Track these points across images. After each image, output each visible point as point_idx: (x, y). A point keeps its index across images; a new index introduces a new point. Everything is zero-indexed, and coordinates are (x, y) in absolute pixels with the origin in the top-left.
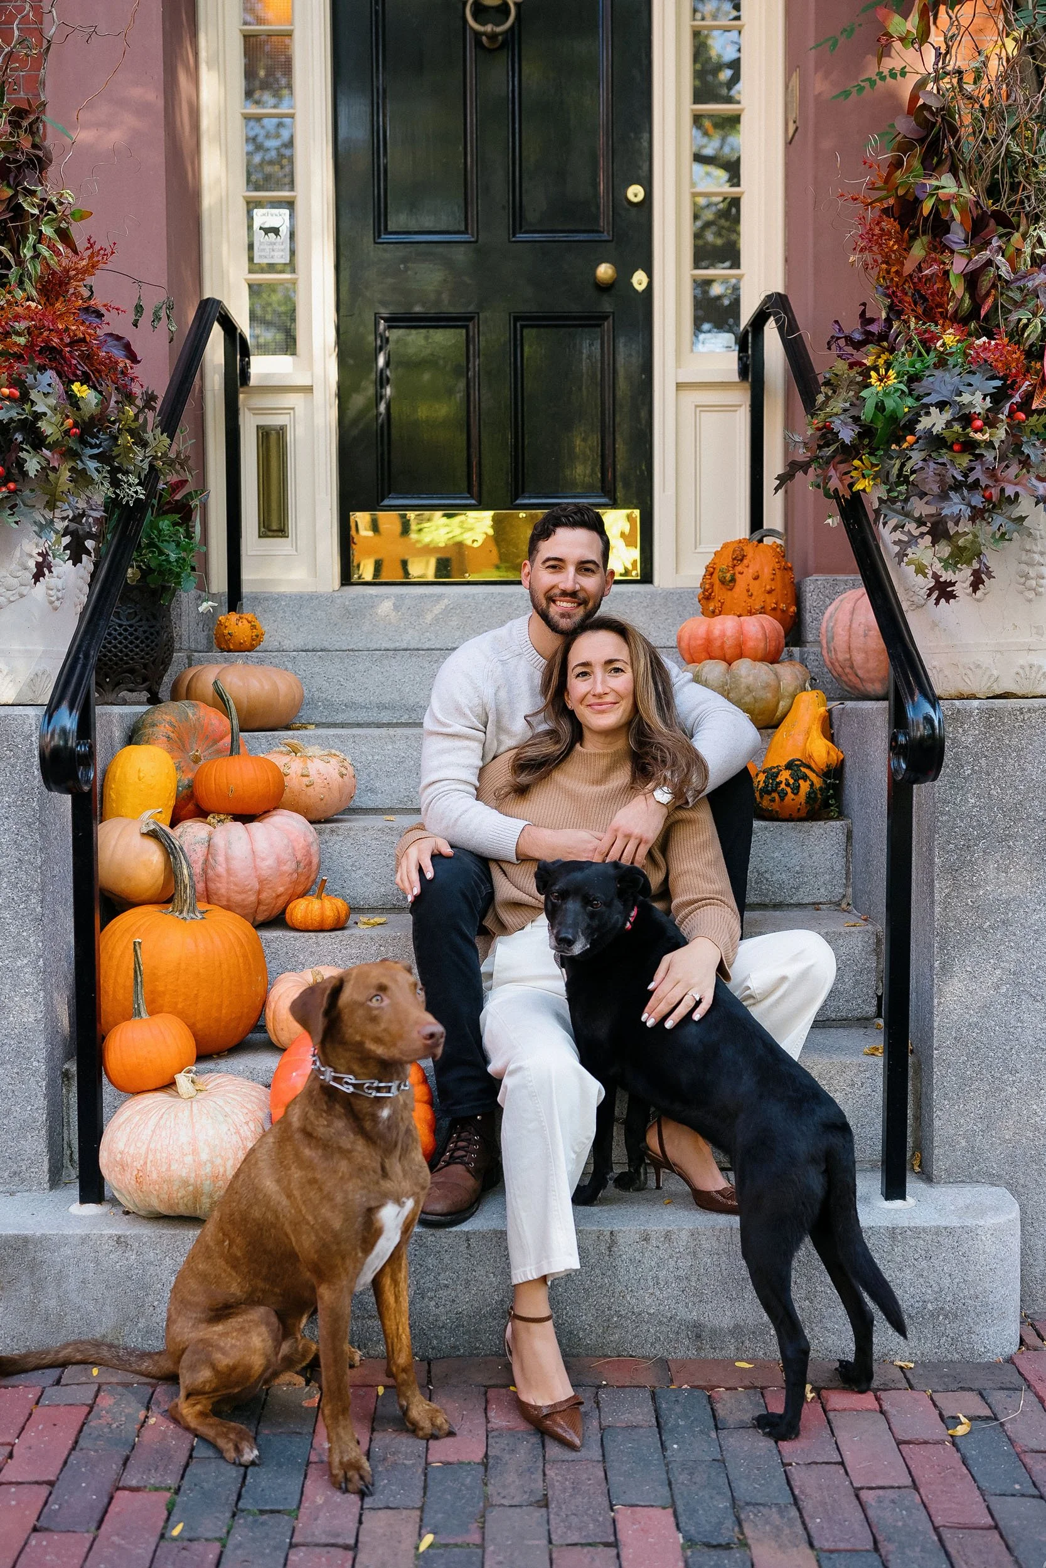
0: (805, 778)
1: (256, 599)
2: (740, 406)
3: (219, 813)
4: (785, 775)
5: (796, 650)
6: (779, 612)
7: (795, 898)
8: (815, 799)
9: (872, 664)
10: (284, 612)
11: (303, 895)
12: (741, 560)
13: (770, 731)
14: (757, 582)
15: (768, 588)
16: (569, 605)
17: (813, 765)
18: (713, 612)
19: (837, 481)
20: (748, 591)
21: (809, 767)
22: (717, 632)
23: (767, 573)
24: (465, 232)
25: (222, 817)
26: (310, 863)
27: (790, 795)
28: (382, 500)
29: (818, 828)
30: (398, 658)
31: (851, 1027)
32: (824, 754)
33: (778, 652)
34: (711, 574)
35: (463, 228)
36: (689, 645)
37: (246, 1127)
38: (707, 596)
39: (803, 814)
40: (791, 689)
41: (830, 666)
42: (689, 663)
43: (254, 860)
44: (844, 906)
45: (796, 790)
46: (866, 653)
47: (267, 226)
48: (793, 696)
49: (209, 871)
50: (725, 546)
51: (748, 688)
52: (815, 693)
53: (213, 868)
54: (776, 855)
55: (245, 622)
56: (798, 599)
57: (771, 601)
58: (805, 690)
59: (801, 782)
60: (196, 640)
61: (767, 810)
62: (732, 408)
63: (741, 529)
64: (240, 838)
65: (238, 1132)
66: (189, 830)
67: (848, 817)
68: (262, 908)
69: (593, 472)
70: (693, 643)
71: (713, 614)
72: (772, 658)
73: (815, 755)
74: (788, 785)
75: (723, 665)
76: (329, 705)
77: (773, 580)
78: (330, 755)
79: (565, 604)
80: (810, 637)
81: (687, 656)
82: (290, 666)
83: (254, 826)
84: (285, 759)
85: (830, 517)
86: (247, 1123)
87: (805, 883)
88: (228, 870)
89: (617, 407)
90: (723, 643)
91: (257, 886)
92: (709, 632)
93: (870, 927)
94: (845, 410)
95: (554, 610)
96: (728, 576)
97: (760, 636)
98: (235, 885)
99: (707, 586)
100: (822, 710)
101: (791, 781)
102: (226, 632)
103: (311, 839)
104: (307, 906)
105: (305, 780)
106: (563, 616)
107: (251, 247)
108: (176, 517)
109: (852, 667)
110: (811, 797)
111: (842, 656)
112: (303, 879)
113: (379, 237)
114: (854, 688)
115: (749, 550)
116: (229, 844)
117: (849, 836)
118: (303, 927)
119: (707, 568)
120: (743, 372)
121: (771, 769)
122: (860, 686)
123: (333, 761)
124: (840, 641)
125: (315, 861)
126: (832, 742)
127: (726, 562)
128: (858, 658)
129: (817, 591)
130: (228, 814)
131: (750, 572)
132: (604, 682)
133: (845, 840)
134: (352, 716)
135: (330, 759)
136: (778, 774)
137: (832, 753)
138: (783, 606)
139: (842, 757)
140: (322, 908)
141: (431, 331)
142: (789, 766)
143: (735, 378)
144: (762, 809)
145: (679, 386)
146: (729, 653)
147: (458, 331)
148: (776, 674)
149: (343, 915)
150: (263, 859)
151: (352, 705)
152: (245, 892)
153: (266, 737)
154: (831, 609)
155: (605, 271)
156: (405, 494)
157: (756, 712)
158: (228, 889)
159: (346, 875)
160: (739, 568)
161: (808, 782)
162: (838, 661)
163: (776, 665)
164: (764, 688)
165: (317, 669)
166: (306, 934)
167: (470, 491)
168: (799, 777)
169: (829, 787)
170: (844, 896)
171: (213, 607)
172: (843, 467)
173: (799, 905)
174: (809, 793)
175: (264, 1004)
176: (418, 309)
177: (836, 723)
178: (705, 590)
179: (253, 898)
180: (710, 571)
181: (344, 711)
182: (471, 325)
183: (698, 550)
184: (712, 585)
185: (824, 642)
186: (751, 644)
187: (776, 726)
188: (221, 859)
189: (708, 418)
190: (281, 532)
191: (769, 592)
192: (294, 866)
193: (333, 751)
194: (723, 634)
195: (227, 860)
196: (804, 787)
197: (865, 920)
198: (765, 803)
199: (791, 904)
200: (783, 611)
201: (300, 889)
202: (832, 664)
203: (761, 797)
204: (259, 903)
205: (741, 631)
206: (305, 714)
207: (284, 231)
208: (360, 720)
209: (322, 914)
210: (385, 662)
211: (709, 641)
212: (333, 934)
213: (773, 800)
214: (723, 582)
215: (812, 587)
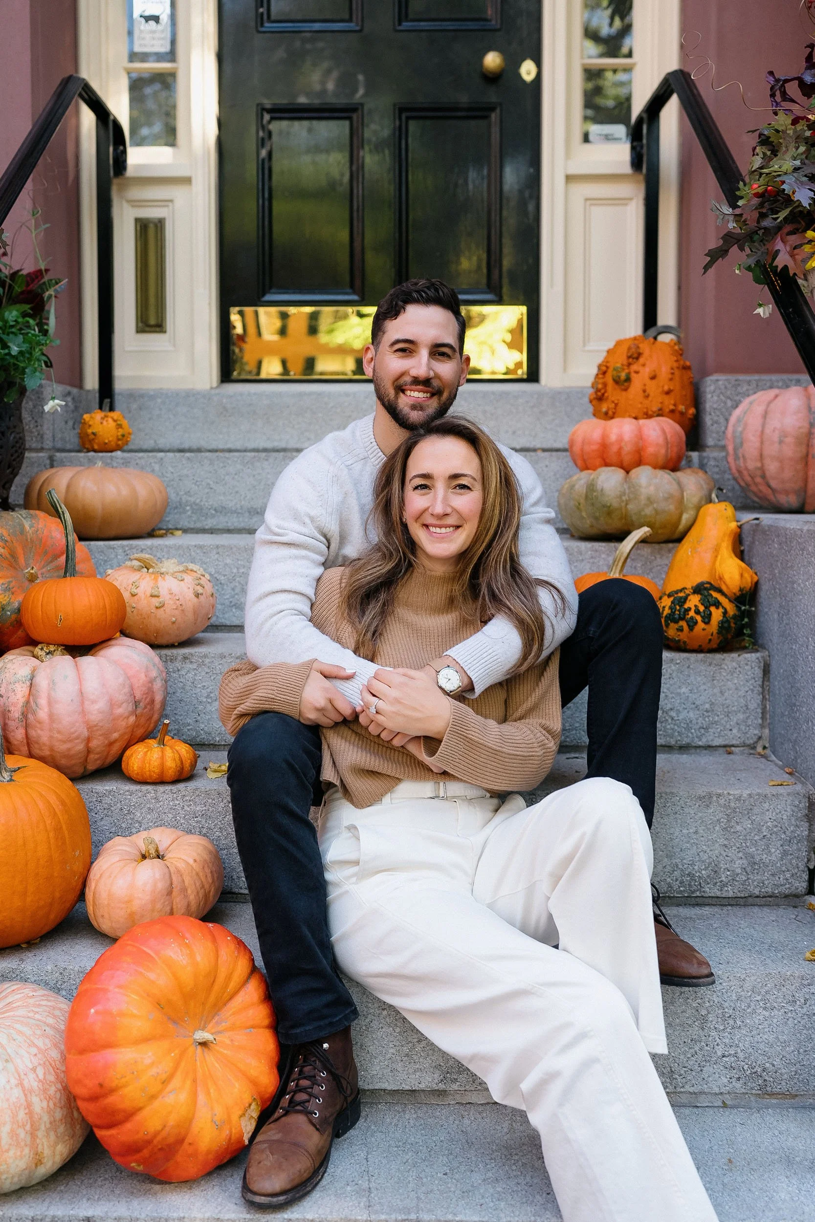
0: (717, 604)
1: (132, 396)
2: (631, 199)
3: (48, 644)
4: (694, 601)
5: (695, 455)
6: (678, 414)
7: (704, 740)
8: (728, 629)
9: (788, 474)
10: (160, 409)
11: (142, 739)
12: (637, 358)
13: (671, 545)
14: (654, 382)
15: (666, 388)
16: (421, 395)
17: (724, 588)
18: (606, 413)
19: (787, 257)
20: (644, 391)
21: (720, 591)
22: (613, 437)
23: (664, 372)
24: (350, 20)
25: (52, 648)
26: (152, 701)
27: (701, 625)
28: (263, 295)
29: (730, 660)
30: (271, 460)
31: (778, 905)
32: (737, 577)
33: (679, 459)
34: (604, 373)
35: (347, 17)
36: (582, 450)
37: (32, 1076)
38: (599, 397)
39: (714, 645)
40: (695, 500)
41: (737, 475)
42: (582, 470)
43: (82, 703)
44: (759, 749)
45: (707, 619)
46: (781, 462)
47: (147, 14)
48: (698, 508)
49: (30, 716)
50: (619, 343)
51: (649, 499)
52: (723, 505)
53: (34, 713)
54: (684, 690)
55: (110, 420)
56: (697, 400)
57: (669, 403)
58: (710, 501)
59: (713, 609)
60: (63, 439)
61: (673, 640)
62: (622, 201)
63: (633, 326)
64: (66, 677)
65: (21, 1084)
66: (9, 665)
67: (763, 647)
68: (92, 756)
69: (479, 267)
70: (587, 448)
71: (608, 416)
72: (673, 465)
73: (727, 577)
74: (697, 612)
75: (621, 473)
76: (198, 509)
77: (671, 379)
78: (186, 571)
79: (416, 394)
80: (710, 441)
81: (579, 462)
82: (157, 467)
83: (87, 661)
84: (135, 576)
85: (760, 305)
86: (34, 1070)
87: (716, 723)
88: (51, 716)
89: (504, 201)
90: (620, 448)
91: (86, 733)
92: (604, 437)
93: (799, 787)
94: (796, 169)
95: (404, 402)
96: (623, 375)
97: (661, 441)
98: (59, 732)
99: (600, 386)
100: (733, 525)
101: (702, 608)
102: (90, 431)
103: (154, 673)
104: (146, 753)
105: (155, 602)
106: (414, 407)
107: (130, 33)
108: (26, 307)
109: (764, 476)
110: (723, 626)
111: (752, 465)
112: (143, 721)
113: (262, 25)
114: (764, 498)
115: (645, 348)
116: (53, 683)
117: (766, 670)
118: (140, 778)
119: (599, 367)
120: (637, 162)
121: (677, 592)
122: (772, 497)
123: (188, 578)
124: (751, 447)
125: (158, 698)
126: (742, 559)
127: (620, 360)
128: (772, 467)
129: (718, 392)
130: (59, 645)
131: (646, 372)
132: (445, 500)
133: (761, 675)
134: (222, 521)
135: (185, 576)
136: (685, 599)
137: (746, 575)
138: (682, 408)
139: (756, 578)
140: (163, 757)
141: (315, 123)
142: (698, 589)
143: (627, 169)
144: (668, 639)
145: (569, 178)
146: (627, 459)
147: (341, 122)
148: (679, 484)
149: (187, 765)
150: (94, 702)
151: (222, 510)
152: (71, 741)
153: (123, 547)
154: (737, 412)
155: (492, 60)
156: (285, 289)
157: (657, 525)
158: (51, 737)
159: (201, 707)
160: (634, 367)
161: (721, 610)
162: (746, 469)
163: (679, 474)
164: (666, 499)
165: (185, 472)
166: (144, 788)
167: (352, 286)
168: (710, 603)
169: (742, 615)
170: (760, 738)
171: (60, 406)
172: (793, 239)
173: (708, 747)
174: (722, 622)
175: (84, 885)
176: (302, 100)
177: (747, 540)
178: (598, 390)
179: (81, 747)
180: (603, 370)
181: (213, 516)
182: (355, 116)
183: (588, 348)
184: (605, 385)
185: (730, 448)
186: (651, 450)
187: (679, 540)
188: (43, 702)
189: (597, 212)
190: (159, 327)
191: (668, 393)
192: (130, 707)
193: (191, 566)
194: (620, 439)
195: (50, 703)
196: (717, 615)
197: (790, 774)
198: (671, 632)
199: (700, 747)
200: (682, 413)
201: (139, 732)
202: (740, 472)
203: (667, 626)
204: (89, 751)
205: (640, 436)
206: (171, 519)
207: (165, 18)
208: (230, 525)
209: (162, 764)
210: (258, 464)
211: (604, 446)
212: (174, 788)
213: (681, 630)
214: (617, 381)
215: (712, 388)
